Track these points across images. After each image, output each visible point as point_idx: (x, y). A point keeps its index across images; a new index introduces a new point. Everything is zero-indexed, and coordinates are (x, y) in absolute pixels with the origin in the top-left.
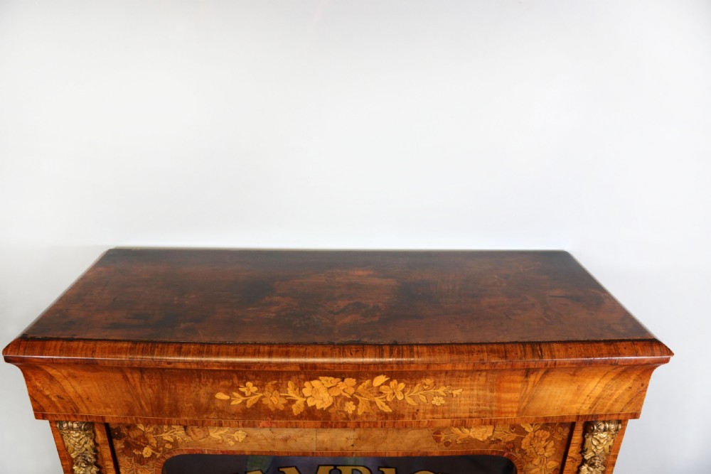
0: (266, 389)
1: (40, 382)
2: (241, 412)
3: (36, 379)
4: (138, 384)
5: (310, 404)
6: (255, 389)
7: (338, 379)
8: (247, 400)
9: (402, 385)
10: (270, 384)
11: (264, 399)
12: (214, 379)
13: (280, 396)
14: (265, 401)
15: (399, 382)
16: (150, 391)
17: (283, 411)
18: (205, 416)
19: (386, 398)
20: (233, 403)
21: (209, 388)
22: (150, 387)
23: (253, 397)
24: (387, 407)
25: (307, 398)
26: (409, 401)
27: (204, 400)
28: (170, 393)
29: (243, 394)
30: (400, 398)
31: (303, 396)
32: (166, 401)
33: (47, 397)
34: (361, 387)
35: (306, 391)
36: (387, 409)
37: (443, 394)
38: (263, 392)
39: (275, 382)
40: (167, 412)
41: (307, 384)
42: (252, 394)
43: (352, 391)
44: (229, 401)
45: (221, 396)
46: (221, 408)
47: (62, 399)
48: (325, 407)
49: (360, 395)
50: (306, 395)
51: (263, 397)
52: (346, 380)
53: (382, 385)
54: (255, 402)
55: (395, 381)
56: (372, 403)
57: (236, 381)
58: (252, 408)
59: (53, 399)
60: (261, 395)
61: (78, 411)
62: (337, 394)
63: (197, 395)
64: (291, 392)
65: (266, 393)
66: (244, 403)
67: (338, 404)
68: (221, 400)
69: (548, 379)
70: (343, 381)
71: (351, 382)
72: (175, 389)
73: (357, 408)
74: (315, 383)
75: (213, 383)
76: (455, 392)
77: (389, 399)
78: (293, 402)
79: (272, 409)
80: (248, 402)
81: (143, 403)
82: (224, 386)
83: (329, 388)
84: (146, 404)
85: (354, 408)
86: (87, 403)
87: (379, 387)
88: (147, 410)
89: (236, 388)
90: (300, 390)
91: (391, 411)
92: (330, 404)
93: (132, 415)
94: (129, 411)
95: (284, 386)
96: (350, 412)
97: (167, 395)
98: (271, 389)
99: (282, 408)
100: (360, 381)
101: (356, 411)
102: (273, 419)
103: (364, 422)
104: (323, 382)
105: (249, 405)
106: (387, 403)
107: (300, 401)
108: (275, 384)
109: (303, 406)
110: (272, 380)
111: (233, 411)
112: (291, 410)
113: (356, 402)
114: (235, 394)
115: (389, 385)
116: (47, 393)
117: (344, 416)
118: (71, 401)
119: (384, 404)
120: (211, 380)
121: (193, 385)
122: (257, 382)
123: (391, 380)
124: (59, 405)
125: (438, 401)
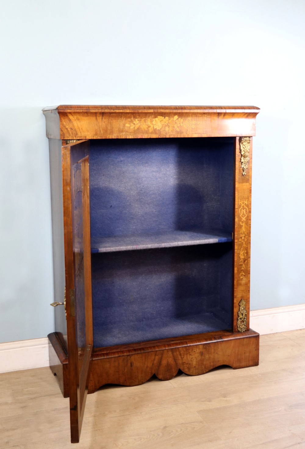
0: (142, 122)
1: (65, 123)
2: (133, 131)
3: (64, 121)
4: (100, 121)
5: (155, 128)
6: (138, 122)
7: (164, 117)
8: (135, 126)
9: (182, 120)
10: (143, 120)
11: (141, 126)
12: (126, 118)
13: (146, 125)
14: (141, 127)
15: (181, 119)
16: (104, 124)
17: (146, 131)
18: (121, 134)
19: (177, 125)
20: (131, 128)
21: (123, 122)
22: (104, 122)
23: (138, 125)
24: (178, 129)
25: (154, 125)
26: (185, 126)
27: (121, 127)
28: (111, 125)
29: (134, 124)
30: (182, 125)
31: (153, 125)
32: (109, 128)
33: (67, 129)
34: (170, 121)
35: (154, 122)
36: (178, 130)
37: (194, 124)
38: (140, 123)
39: (144, 119)
40: (109, 133)
41: (154, 119)
42: (137, 124)
43: (167, 122)
44: (130, 127)
45: (127, 125)
46: (127, 130)
47: (72, 129)
48: (159, 129)
49: (170, 124)
50: (154, 124)
51: (140, 125)
52: (166, 117)
53: (176, 120)
54: (138, 127)
55: (180, 118)
56: (173, 127)
57: (132, 118)
58: (137, 130)
59: (69, 130)
60: (140, 124)
61: (77, 134)
62: (163, 124)
63: (119, 125)
64: (149, 123)
65: (142, 123)
66: (134, 128)
67: (163, 128)
68: (127, 127)
69: (225, 116)
70: (165, 118)
71: (167, 118)
72: (113, 123)
73: (169, 129)
74: (157, 119)
75: (125, 120)
76: (198, 123)
77: (178, 126)
78: (149, 127)
79: (143, 130)
80: (136, 127)
81: (101, 129)
82: (129, 121)
83: (161, 121)
84: (102, 130)
85: (168, 128)
86: (81, 130)
87: (175, 121)
88: (102, 132)
89: (132, 121)
90: (152, 121)
91: (179, 130)
92: (161, 128)
93: (97, 135)
94: (96, 133)
95: (147, 120)
96: (167, 131)
97: (110, 125)
98: (143, 122)
99: (146, 129)
100: (170, 118)
101: (169, 130)
102: (143, 134)
103: (171, 135)
104: (159, 118)
105: (136, 129)
106: (178, 127)
107: (152, 126)
108: (145, 120)
109: (153, 129)
110: (144, 118)
111: (131, 131)
112: (149, 130)
113: (169, 127)
114: (132, 124)
115: (178, 120)
116: (67, 127)
117: (165, 132)
118: (75, 130)
119: (177, 128)
120: (125, 119)
121: (119, 121)
122: (139, 119)
123: (179, 118)
124: (70, 132)
125: (193, 127)
